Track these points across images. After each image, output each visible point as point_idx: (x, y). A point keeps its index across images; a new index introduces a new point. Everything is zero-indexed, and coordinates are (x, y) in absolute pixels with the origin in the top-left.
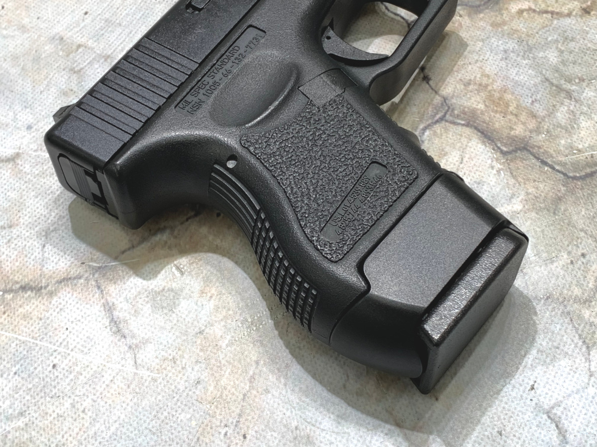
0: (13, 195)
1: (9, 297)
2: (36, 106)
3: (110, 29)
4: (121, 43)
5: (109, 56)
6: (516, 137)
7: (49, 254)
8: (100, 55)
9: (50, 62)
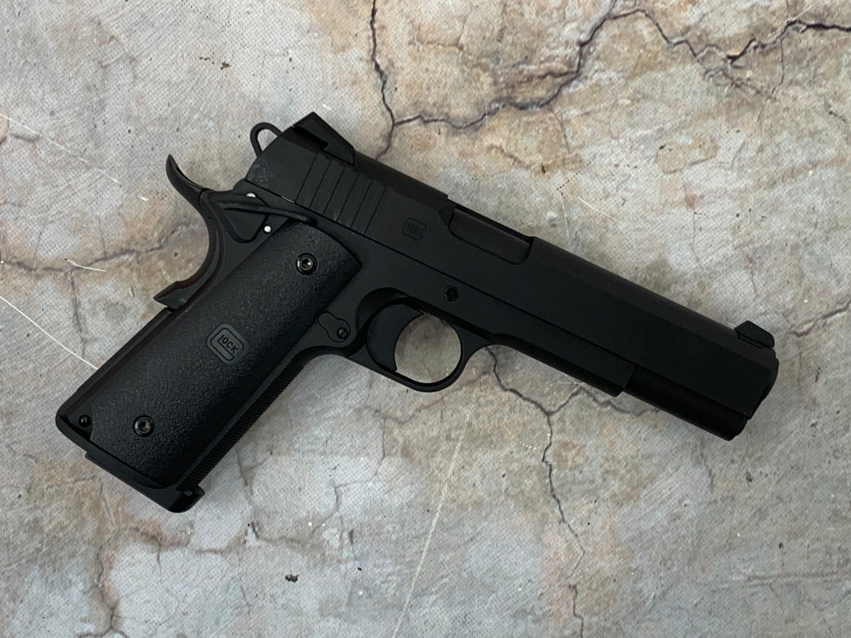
0: (27, 176)
1: (8, 267)
2: (63, 92)
3: (143, 27)
4: (148, 48)
5: (134, 59)
7: (43, 242)
8: (128, 55)
9: (85, 48)
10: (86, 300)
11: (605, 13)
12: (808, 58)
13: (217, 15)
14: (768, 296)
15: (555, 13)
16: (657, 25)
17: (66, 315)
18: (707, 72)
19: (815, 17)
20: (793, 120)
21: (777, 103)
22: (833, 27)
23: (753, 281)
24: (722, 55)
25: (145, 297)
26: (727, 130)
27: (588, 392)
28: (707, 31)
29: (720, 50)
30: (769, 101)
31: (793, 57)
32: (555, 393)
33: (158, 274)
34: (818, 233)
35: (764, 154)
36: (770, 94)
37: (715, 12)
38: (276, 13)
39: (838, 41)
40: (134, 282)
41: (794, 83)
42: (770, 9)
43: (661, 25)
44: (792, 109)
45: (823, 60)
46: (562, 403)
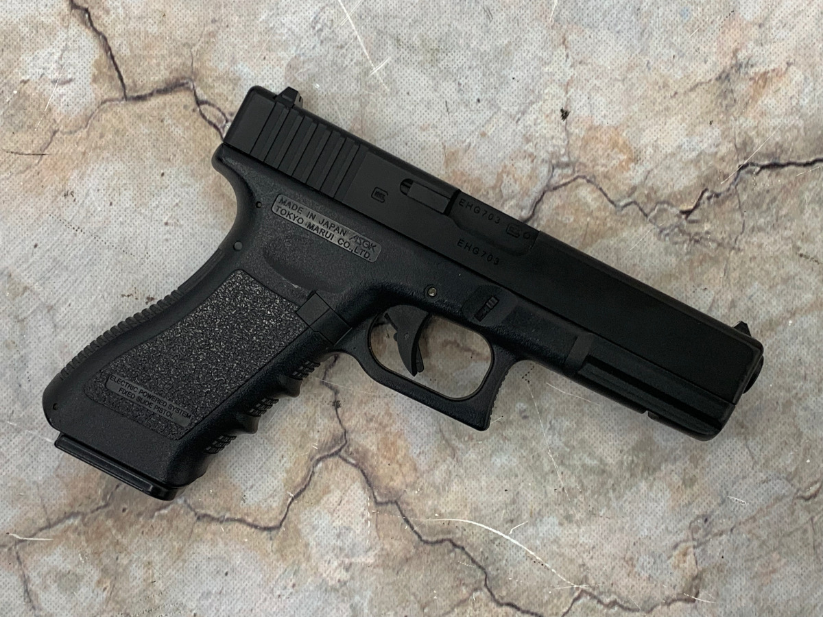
10: (35, 574)
11: (545, 184)
12: (767, 200)
13: (134, 248)
14: (766, 461)
15: (491, 192)
16: (601, 189)
17: (16, 594)
18: (661, 232)
19: (767, 156)
20: (762, 269)
21: (742, 253)
22: (789, 164)
23: (748, 448)
24: (675, 211)
25: (96, 562)
26: (693, 289)
27: (590, 594)
28: (655, 188)
29: (672, 206)
30: (733, 252)
31: (751, 202)
32: (555, 601)
33: (108, 534)
34: (809, 385)
35: (737, 310)
36: (733, 245)
37: (659, 168)
38: (196, 236)
39: (796, 178)
40: (83, 546)
41: (756, 229)
42: (718, 156)
43: (605, 189)
44: (759, 258)
45: (784, 201)
46: (565, 610)
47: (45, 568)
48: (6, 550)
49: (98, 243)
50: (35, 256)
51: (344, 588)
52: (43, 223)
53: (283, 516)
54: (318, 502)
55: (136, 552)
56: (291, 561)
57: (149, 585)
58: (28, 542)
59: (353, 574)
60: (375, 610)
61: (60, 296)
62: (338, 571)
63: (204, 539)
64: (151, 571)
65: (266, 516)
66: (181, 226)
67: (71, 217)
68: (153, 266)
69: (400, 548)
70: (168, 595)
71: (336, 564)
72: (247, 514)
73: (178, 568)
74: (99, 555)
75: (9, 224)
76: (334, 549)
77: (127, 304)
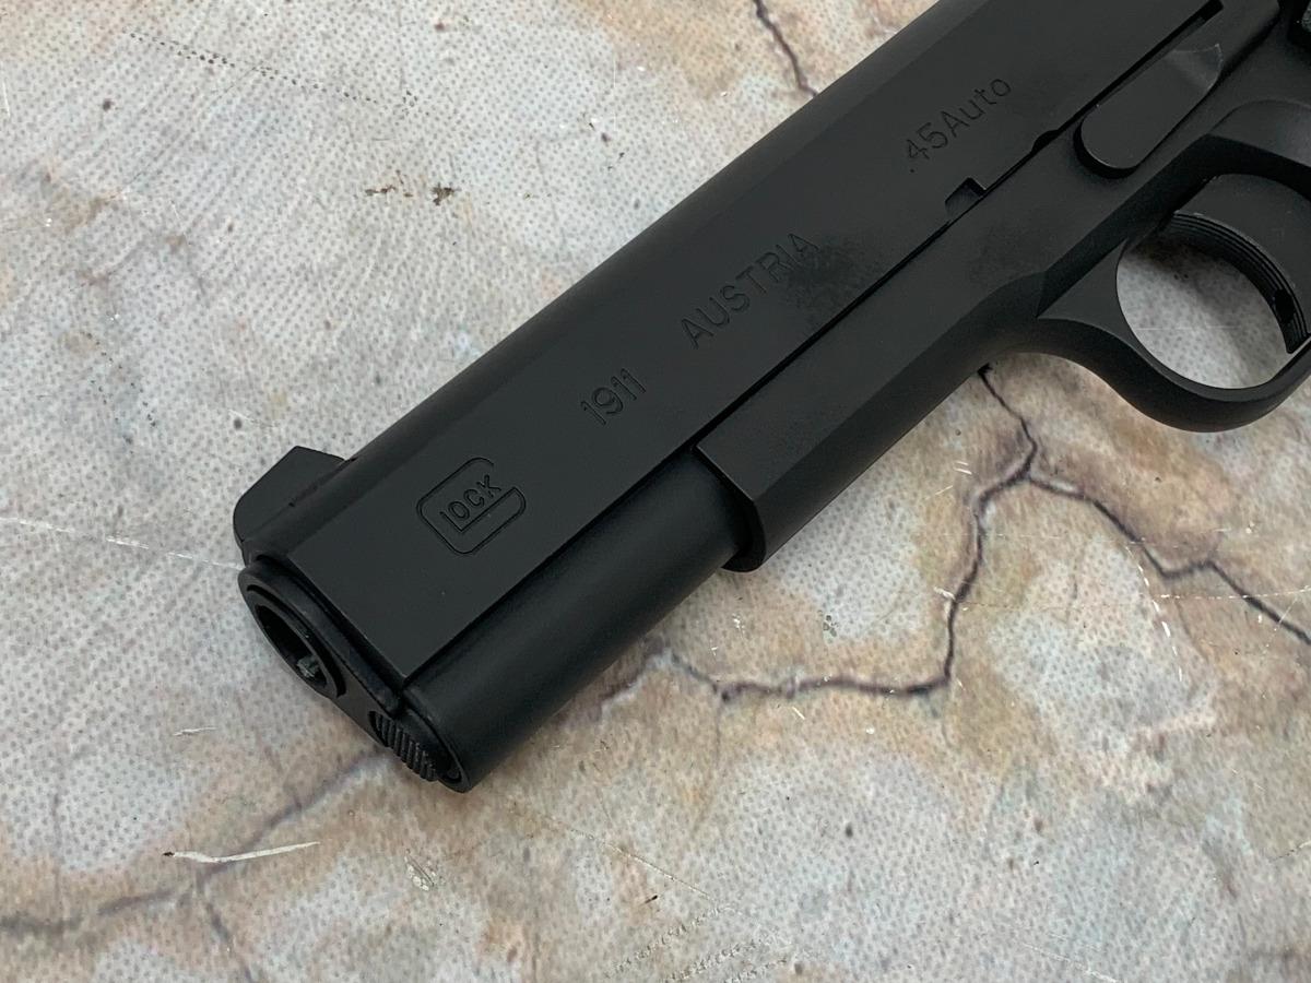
4: (212, 203)
6: (1190, 534)
7: (73, 824)
8: (159, 235)
9: (22, 246)
10: (281, 960)
13: (372, 85)
25: (467, 879)
40: (417, 839)
47: (310, 935)
48: (172, 905)
49: (275, 85)
50: (110, 128)
51: (1168, 805)
52: (116, 55)
53: (945, 651)
54: (1020, 599)
55: (575, 825)
56: (1008, 762)
57: (642, 912)
58: (239, 867)
59: (1178, 762)
60: (1271, 844)
61: (198, 211)
62: (1139, 760)
63: (758, 751)
64: (634, 871)
65: (901, 658)
66: (477, 30)
67: (189, 36)
68: (429, 120)
69: (1265, 671)
70: (704, 929)
71: (1123, 746)
72: (851, 663)
73: (709, 842)
74: (470, 858)
75: (21, 66)
76: (1105, 709)
77: (387, 210)
